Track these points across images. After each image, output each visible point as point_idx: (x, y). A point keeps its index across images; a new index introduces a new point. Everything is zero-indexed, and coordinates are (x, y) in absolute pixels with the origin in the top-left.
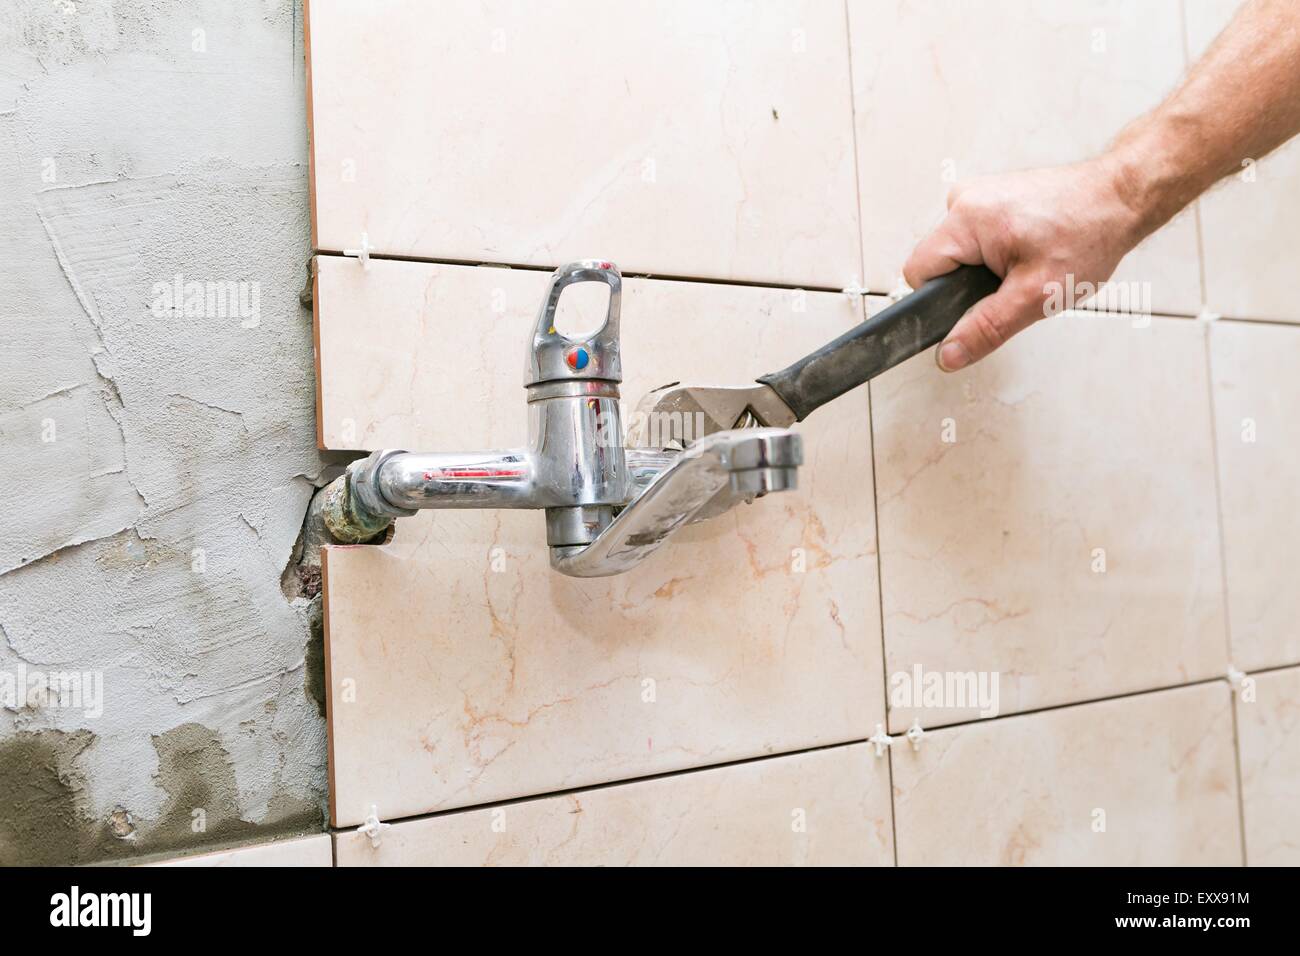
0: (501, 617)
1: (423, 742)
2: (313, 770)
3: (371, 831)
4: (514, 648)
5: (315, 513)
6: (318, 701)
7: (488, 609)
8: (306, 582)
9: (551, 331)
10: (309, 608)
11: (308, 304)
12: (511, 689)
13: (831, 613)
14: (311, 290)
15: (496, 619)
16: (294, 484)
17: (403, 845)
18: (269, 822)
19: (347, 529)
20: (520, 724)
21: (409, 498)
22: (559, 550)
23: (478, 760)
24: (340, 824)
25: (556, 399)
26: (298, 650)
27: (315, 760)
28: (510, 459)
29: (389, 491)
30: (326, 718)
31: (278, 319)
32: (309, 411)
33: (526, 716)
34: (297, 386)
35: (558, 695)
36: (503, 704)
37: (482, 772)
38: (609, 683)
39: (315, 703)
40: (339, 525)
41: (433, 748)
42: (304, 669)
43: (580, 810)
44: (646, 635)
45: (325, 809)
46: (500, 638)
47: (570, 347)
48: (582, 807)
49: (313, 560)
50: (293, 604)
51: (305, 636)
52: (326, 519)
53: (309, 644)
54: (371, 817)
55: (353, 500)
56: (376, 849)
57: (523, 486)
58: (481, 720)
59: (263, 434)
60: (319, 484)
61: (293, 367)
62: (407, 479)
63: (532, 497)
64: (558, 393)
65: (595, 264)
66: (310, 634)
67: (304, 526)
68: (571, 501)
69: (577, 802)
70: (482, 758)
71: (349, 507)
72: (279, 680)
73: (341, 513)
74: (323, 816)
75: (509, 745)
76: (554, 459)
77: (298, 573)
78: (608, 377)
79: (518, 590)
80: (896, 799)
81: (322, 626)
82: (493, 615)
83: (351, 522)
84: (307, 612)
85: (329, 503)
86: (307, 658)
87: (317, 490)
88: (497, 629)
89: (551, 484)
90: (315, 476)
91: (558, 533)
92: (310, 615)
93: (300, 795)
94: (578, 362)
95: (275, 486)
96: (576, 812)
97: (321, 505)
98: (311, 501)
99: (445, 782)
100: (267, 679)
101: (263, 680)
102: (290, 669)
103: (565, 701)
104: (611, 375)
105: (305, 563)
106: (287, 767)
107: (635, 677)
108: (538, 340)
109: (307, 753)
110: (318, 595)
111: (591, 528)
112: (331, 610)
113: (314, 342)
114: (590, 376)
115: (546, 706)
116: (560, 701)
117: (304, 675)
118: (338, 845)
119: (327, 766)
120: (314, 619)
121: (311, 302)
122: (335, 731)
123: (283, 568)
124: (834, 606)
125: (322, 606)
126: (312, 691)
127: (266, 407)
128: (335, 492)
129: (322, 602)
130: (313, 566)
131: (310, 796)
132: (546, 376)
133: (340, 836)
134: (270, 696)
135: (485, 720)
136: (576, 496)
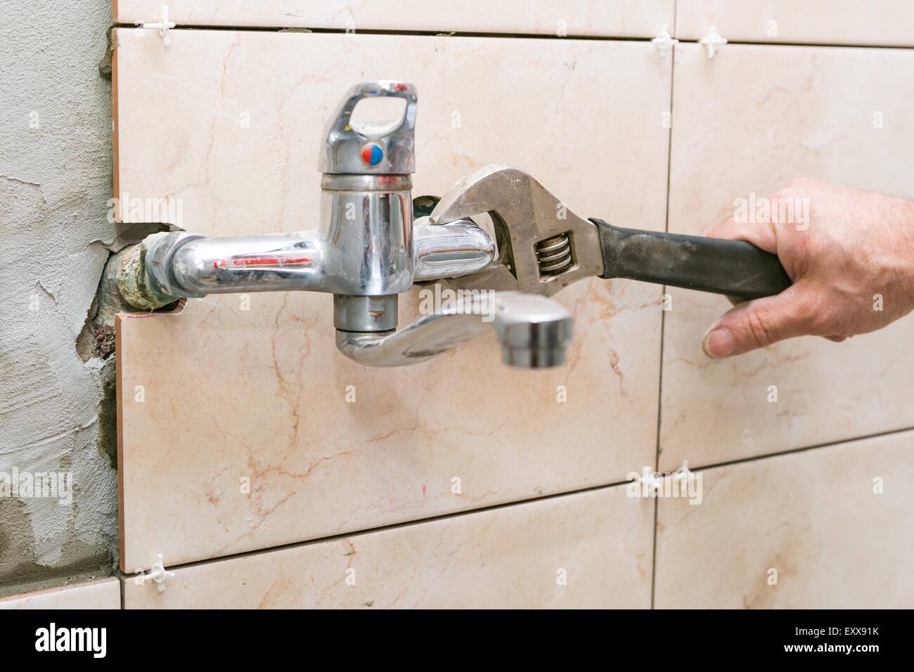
0: (287, 377)
1: (208, 495)
2: (104, 517)
3: (157, 578)
4: (298, 406)
5: (109, 277)
6: (110, 455)
7: (274, 370)
8: (101, 340)
9: (347, 129)
10: (102, 369)
11: (107, 75)
12: (293, 444)
13: (611, 362)
14: (111, 62)
15: (282, 379)
16: (89, 250)
17: (186, 588)
18: (62, 565)
19: (141, 301)
20: (301, 476)
21: (200, 285)
22: (345, 334)
23: (259, 510)
24: (127, 571)
25: (349, 193)
26: (92, 408)
27: (106, 508)
28: (301, 245)
29: (182, 279)
30: (117, 469)
31: (77, 89)
32: (106, 180)
33: (308, 468)
34: (95, 156)
35: (339, 449)
36: (285, 458)
37: (262, 521)
38: (388, 436)
39: (107, 456)
40: (133, 297)
41: (217, 500)
42: (97, 426)
43: (354, 552)
44: (427, 389)
45: (115, 551)
46: (285, 398)
47: (365, 143)
48: (356, 550)
49: (107, 320)
50: (88, 364)
51: (99, 395)
52: (121, 288)
53: (102, 402)
54: (157, 564)
55: (147, 275)
56: (161, 593)
57: (312, 272)
58: (263, 473)
59: (61, 204)
60: (115, 249)
61: (91, 136)
62: (200, 266)
63: (320, 284)
64: (350, 186)
65: (391, 85)
66: (103, 394)
67: (100, 286)
68: (359, 291)
69: (352, 545)
70: (263, 509)
71: (143, 281)
72: (73, 436)
73: (135, 285)
74: (113, 559)
75: (289, 496)
76: (343, 250)
77: (93, 330)
78: (401, 172)
79: (304, 351)
80: (658, 534)
81: (115, 386)
82: (279, 375)
83: (145, 296)
84: (101, 374)
85: (125, 273)
86: (101, 416)
87: (112, 254)
88: (283, 389)
89: (340, 274)
90: (111, 241)
91: (344, 319)
92: (104, 375)
93: (91, 540)
94: (371, 158)
95: (71, 253)
96: (349, 554)
97: (116, 272)
98: (106, 264)
99: (228, 531)
100: (62, 436)
101: (58, 437)
102: (84, 426)
103: (345, 453)
104: (404, 170)
105: (100, 321)
106: (80, 515)
107: (414, 429)
108: (334, 137)
109: (99, 502)
110: (112, 356)
111: (376, 317)
112: (124, 375)
113: (112, 113)
114: (383, 172)
115: (326, 459)
116: (340, 454)
117: (97, 431)
118: (126, 589)
119: (117, 513)
120: (107, 380)
121: (110, 74)
122: (126, 480)
123: (78, 331)
124: (615, 355)
125: (115, 367)
126: (104, 446)
127: (64, 178)
128: (128, 262)
129: (115, 364)
130: (107, 326)
131: (101, 541)
132: (341, 169)
133: (128, 581)
134: (65, 451)
135: (267, 474)
136: (364, 287)
